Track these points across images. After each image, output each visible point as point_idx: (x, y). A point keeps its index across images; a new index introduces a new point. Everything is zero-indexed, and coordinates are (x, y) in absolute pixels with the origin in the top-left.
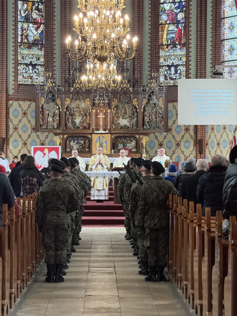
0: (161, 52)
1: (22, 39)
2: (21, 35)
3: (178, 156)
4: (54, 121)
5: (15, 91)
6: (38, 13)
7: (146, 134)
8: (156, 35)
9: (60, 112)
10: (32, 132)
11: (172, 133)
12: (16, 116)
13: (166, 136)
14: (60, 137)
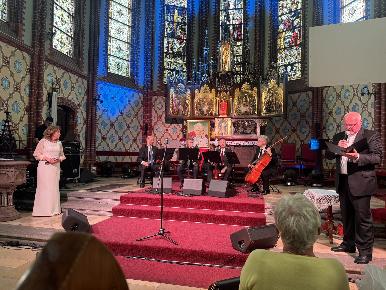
0: (278, 55)
1: (168, 50)
2: (167, 47)
3: (294, 140)
4: (184, 109)
5: (159, 89)
6: (181, 32)
7: (265, 119)
9: (190, 101)
11: (288, 121)
12: (160, 108)
13: (283, 123)
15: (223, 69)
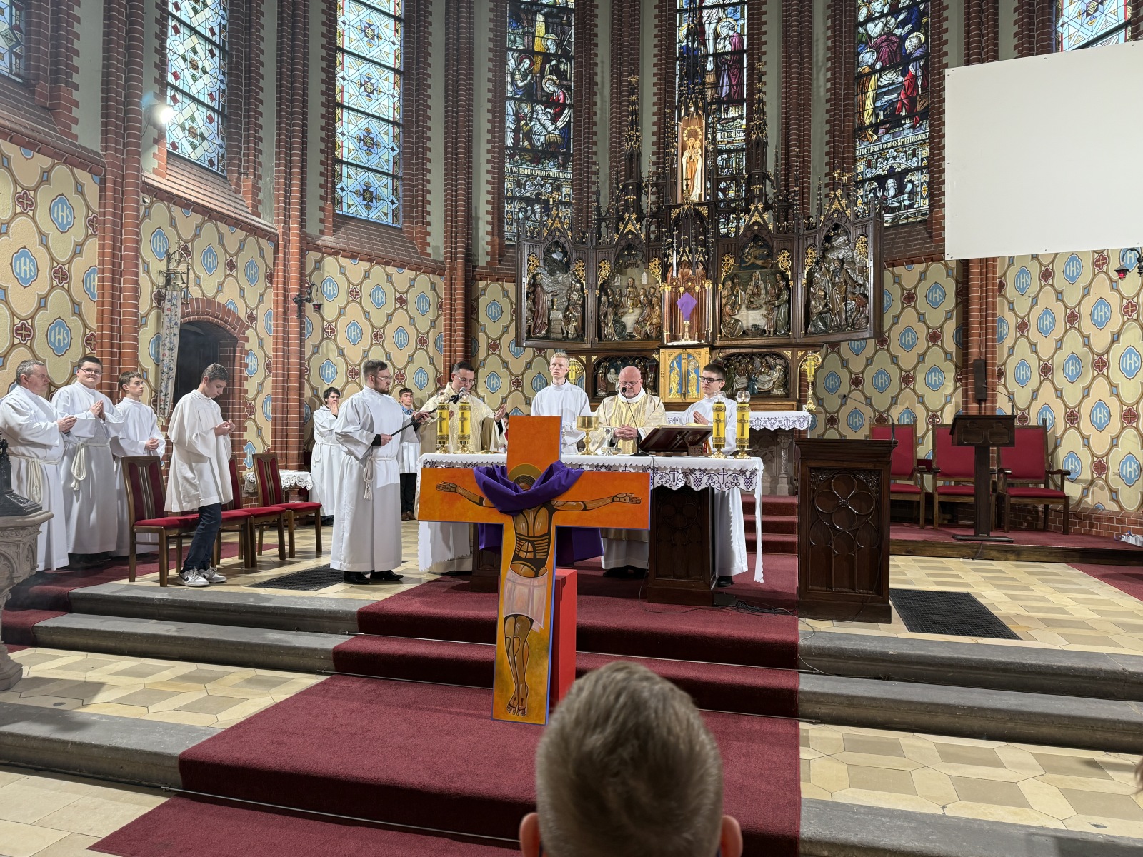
0: (858, 146)
1: (516, 140)
2: (514, 131)
3: (906, 410)
4: (567, 320)
5: (492, 259)
6: (557, 82)
7: (815, 347)
8: (845, 105)
9: (584, 297)
10: (534, 357)
11: (888, 350)
12: (495, 318)
13: (872, 358)
14: (581, 361)
15: (683, 198)
